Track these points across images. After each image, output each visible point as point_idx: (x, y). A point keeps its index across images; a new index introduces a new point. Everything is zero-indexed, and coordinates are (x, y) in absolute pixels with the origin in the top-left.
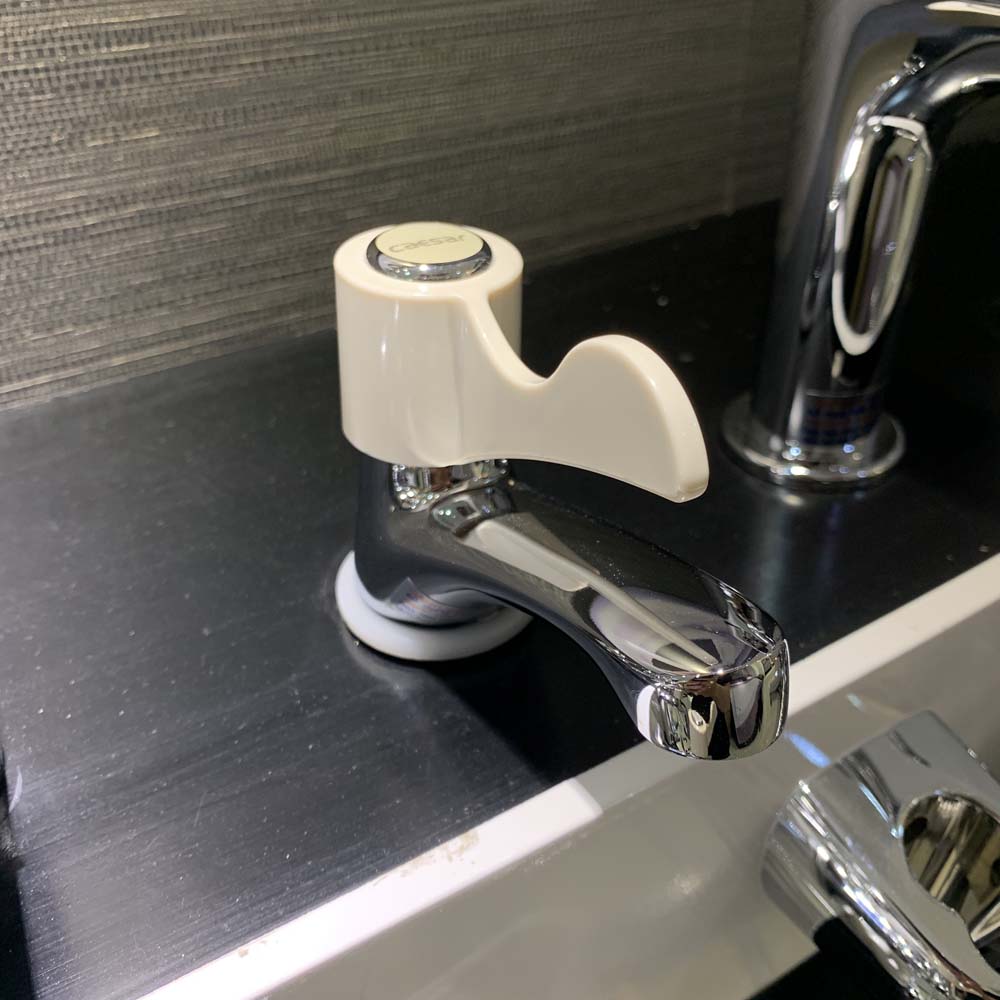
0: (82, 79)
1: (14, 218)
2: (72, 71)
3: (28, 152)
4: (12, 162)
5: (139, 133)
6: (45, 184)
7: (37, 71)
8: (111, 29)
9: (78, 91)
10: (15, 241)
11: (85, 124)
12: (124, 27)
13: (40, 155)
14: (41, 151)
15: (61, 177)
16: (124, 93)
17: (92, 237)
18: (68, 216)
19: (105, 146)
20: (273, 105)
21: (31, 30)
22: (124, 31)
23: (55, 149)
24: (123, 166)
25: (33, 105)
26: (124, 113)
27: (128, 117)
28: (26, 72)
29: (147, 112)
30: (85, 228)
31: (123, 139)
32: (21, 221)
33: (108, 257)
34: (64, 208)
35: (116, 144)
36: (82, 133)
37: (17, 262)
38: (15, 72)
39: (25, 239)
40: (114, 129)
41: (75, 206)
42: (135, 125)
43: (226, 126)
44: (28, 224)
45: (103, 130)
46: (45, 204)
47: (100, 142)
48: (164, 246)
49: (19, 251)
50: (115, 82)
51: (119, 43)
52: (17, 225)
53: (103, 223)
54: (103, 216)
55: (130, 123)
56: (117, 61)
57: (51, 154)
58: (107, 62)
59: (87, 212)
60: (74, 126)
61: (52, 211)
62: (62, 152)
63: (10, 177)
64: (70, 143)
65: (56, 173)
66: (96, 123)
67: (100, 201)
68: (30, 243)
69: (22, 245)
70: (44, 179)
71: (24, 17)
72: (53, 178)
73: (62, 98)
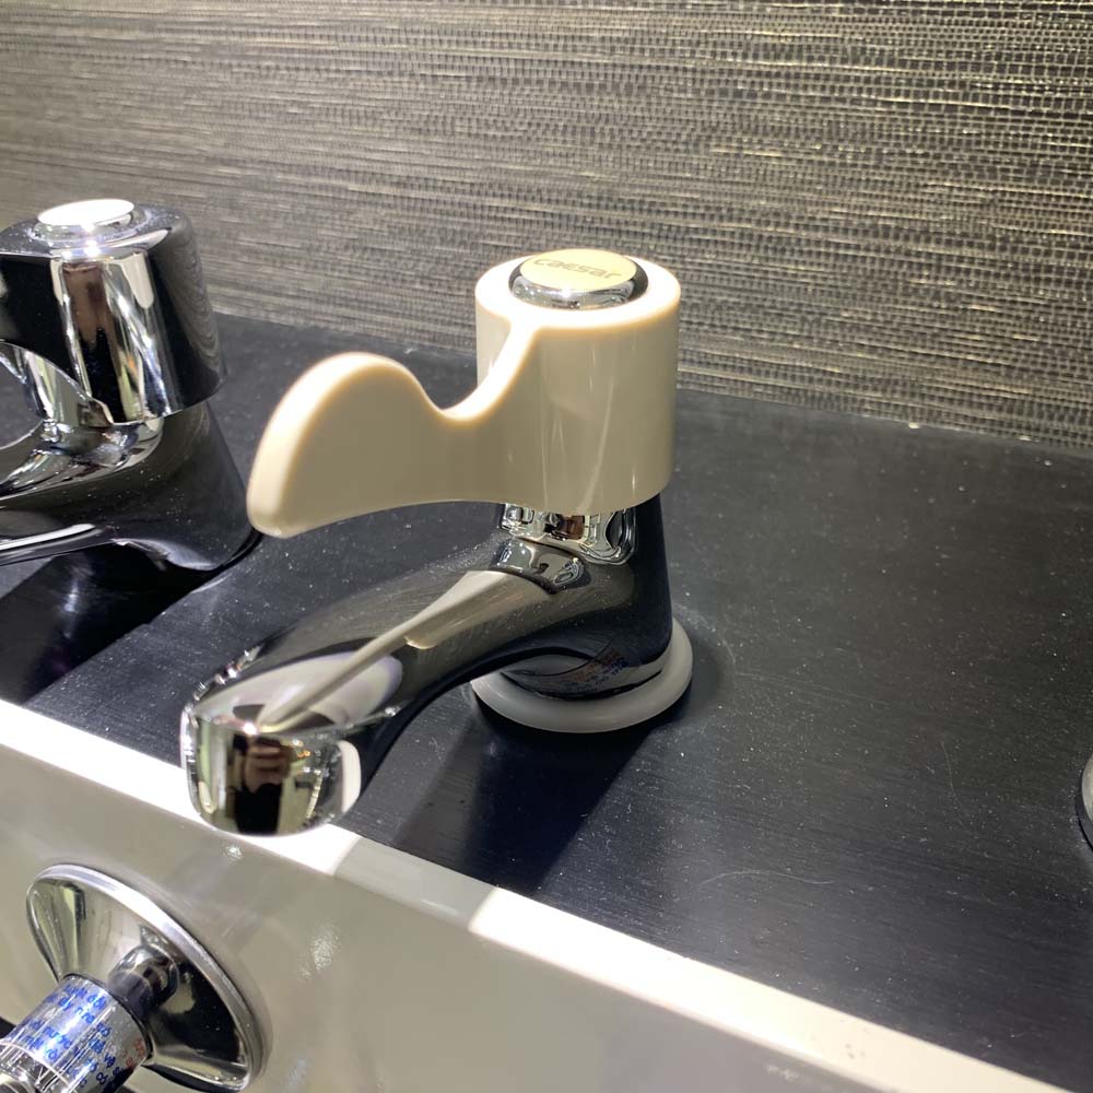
0: (722, 86)
1: (631, 201)
2: (717, 76)
3: (660, 144)
4: (643, 150)
5: (762, 149)
6: (665, 178)
7: (685, 70)
8: (763, 40)
9: (716, 96)
10: (626, 223)
11: (714, 130)
12: (776, 41)
13: (667, 150)
14: (669, 145)
15: (680, 174)
16: (758, 107)
17: (691, 240)
18: (676, 213)
19: (726, 155)
20: (914, 155)
21: (691, 31)
22: (774, 45)
23: (682, 147)
24: (737, 179)
25: (673, 102)
26: (753, 126)
27: (756, 133)
28: (676, 69)
29: (776, 131)
30: (688, 230)
31: (746, 152)
32: (636, 206)
33: (700, 264)
34: (675, 205)
35: (737, 155)
36: (709, 138)
37: (624, 242)
38: (667, 68)
39: (635, 224)
40: (740, 141)
41: (685, 206)
42: (760, 142)
43: (855, 165)
44: (641, 210)
45: (729, 139)
46: (659, 197)
47: (723, 151)
48: (756, 271)
49: (628, 232)
50: (753, 95)
51: (767, 57)
52: (633, 209)
53: (705, 231)
54: (707, 224)
55: (755, 140)
56: (759, 74)
57: (677, 151)
58: (749, 73)
59: (694, 214)
60: (704, 130)
61: (664, 204)
62: (687, 151)
63: (637, 163)
64: (696, 145)
65: (677, 171)
66: (724, 131)
67: (708, 208)
68: (638, 229)
69: (631, 228)
70: (665, 173)
71: (688, 18)
72: (673, 174)
73: (701, 100)
